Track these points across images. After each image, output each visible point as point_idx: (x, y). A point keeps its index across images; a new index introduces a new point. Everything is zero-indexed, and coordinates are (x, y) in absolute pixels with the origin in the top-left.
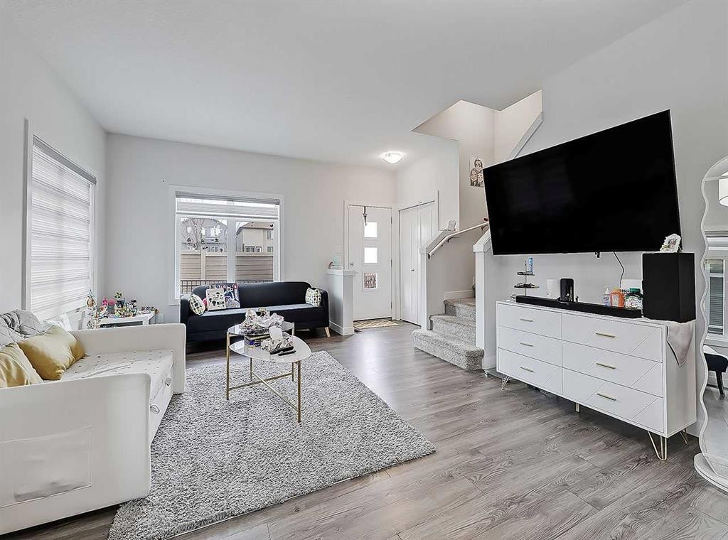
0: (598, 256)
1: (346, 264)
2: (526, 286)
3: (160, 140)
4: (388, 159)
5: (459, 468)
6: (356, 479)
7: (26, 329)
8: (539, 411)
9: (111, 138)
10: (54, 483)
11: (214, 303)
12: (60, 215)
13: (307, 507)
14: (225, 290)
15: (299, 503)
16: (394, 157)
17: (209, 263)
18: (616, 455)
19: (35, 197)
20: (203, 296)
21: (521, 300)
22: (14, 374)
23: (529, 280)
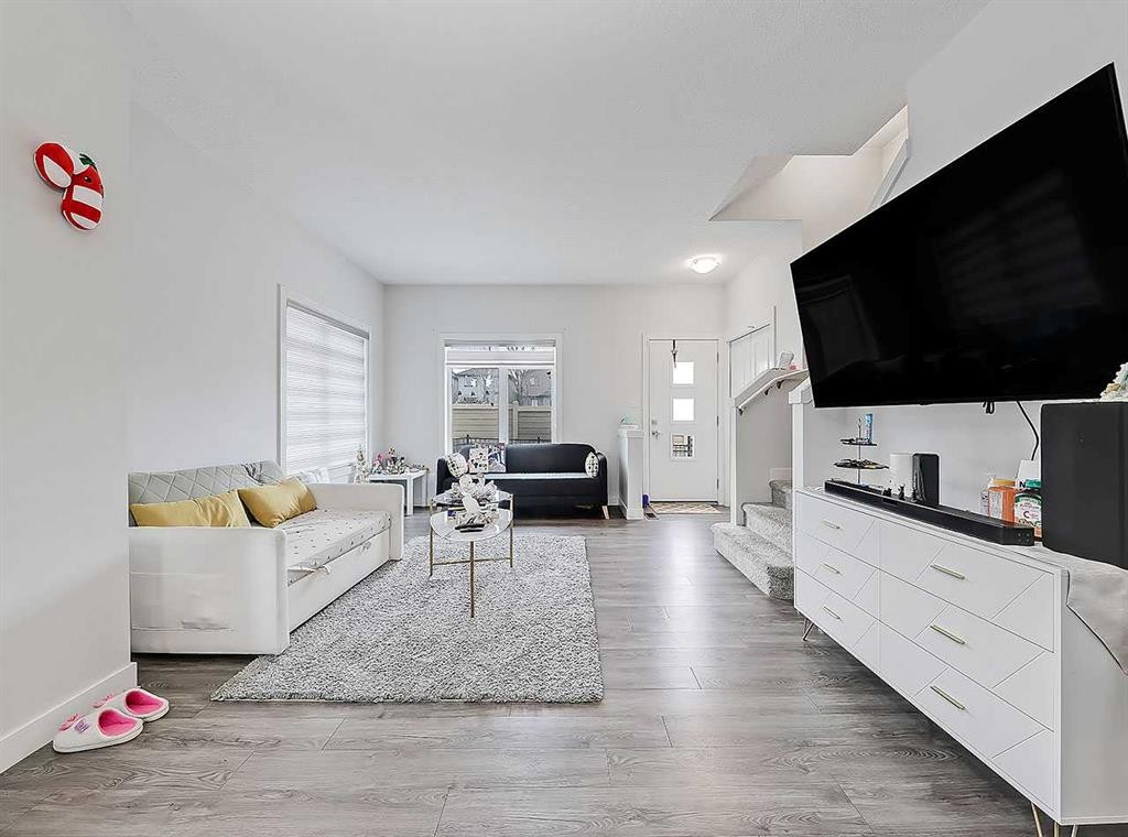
0: (988, 411)
1: (646, 421)
2: (854, 465)
3: (427, 286)
4: (694, 267)
5: (610, 736)
6: (471, 703)
7: (265, 479)
8: (840, 692)
9: (388, 290)
10: (204, 619)
11: (476, 464)
12: (324, 373)
13: (393, 717)
14: (490, 451)
15: (390, 711)
16: (705, 263)
17: (522, 420)
18: (938, 819)
19: (290, 355)
20: (466, 455)
21: (832, 488)
22: (219, 517)
23: (865, 454)
